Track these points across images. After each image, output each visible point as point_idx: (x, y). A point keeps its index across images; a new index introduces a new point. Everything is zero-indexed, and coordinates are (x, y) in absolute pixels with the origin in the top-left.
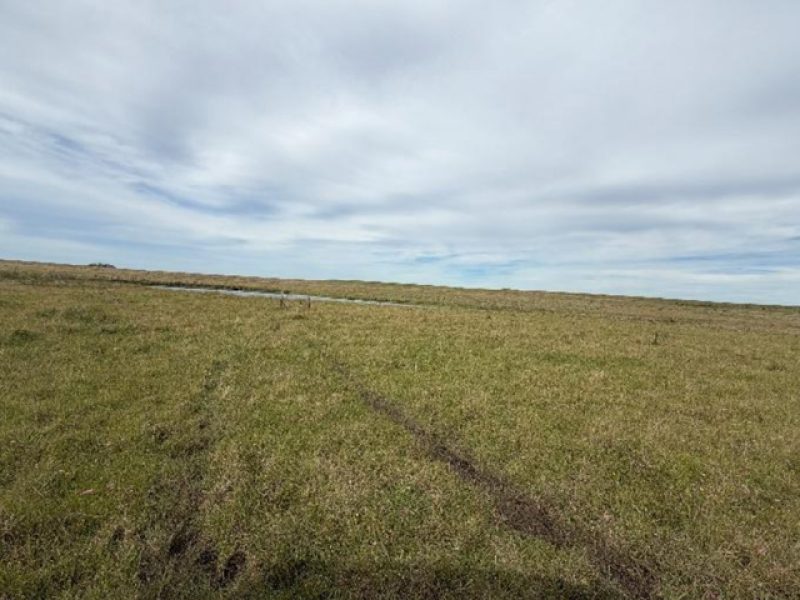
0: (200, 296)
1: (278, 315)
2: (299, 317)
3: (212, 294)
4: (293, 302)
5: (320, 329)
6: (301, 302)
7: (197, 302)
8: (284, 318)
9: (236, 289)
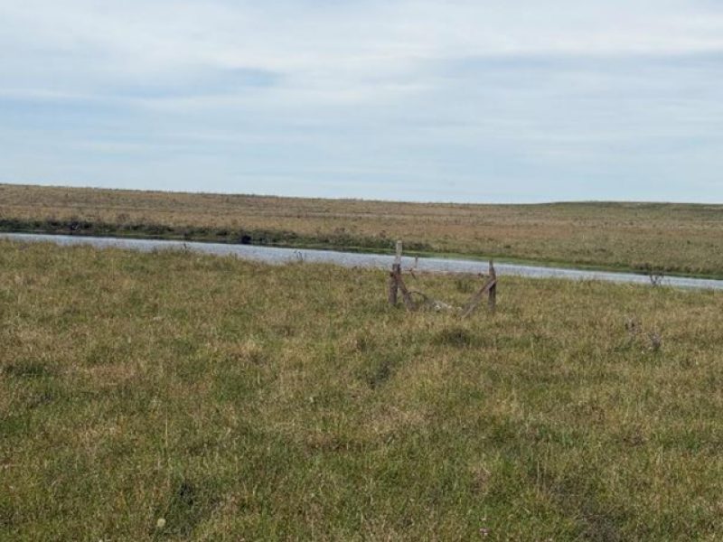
0: (136, 265)
1: (382, 329)
2: (457, 338)
3: (172, 254)
4: (433, 281)
5: (534, 382)
6: (462, 283)
7: (129, 284)
8: (407, 341)
9: (246, 240)
